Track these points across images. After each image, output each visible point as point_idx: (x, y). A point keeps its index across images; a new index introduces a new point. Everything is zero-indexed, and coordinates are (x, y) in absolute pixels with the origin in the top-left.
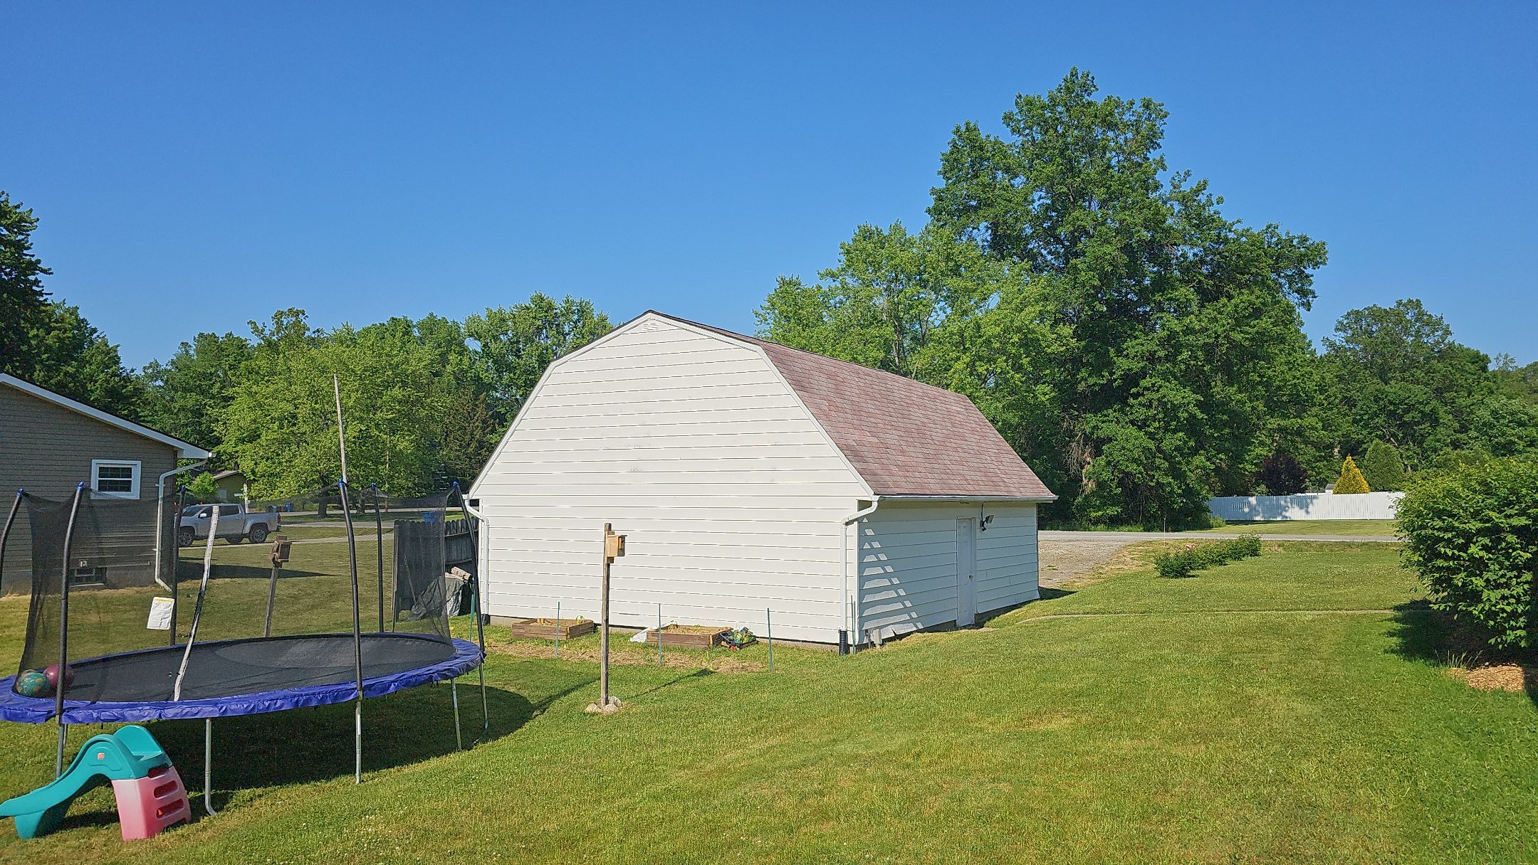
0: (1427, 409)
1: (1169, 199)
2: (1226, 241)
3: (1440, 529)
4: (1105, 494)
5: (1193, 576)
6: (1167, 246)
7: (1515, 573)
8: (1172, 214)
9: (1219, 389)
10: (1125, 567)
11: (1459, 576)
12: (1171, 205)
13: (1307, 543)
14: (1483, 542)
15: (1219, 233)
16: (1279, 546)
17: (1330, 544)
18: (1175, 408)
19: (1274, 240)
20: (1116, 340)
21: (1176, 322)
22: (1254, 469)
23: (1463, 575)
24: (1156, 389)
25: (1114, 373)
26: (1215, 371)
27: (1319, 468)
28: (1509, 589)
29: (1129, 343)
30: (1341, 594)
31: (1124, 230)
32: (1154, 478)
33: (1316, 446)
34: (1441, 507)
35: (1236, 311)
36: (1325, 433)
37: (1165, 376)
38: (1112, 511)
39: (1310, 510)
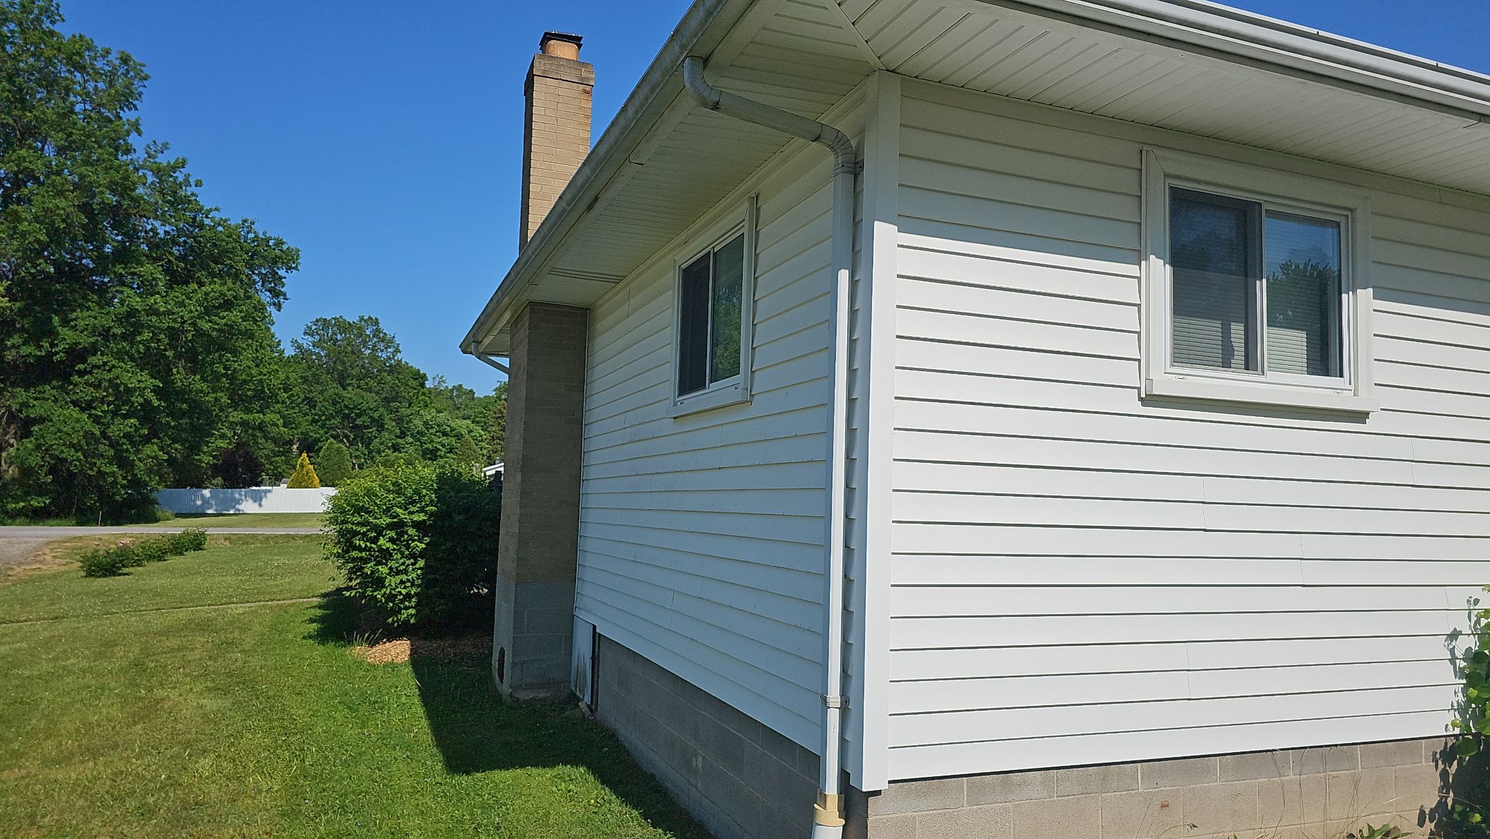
0: (376, 415)
1: (142, 167)
2: (201, 226)
3: (358, 524)
4: (31, 482)
5: (124, 574)
6: (135, 216)
7: (412, 561)
8: (144, 184)
9: (180, 375)
10: (44, 567)
11: (369, 565)
12: (144, 174)
13: (254, 536)
14: (390, 535)
15: (195, 217)
16: (226, 539)
17: (276, 536)
18: (129, 391)
19: (251, 235)
20: (64, 308)
21: (138, 299)
22: (211, 460)
23: (372, 564)
24: (107, 368)
25: (57, 345)
26: (179, 356)
27: (277, 462)
28: (407, 575)
29: (78, 313)
30: (276, 586)
31: (83, 186)
32: (95, 466)
33: (275, 441)
34: (361, 504)
35: (206, 299)
36: (285, 430)
37: (119, 355)
38: (36, 502)
39: (263, 503)
